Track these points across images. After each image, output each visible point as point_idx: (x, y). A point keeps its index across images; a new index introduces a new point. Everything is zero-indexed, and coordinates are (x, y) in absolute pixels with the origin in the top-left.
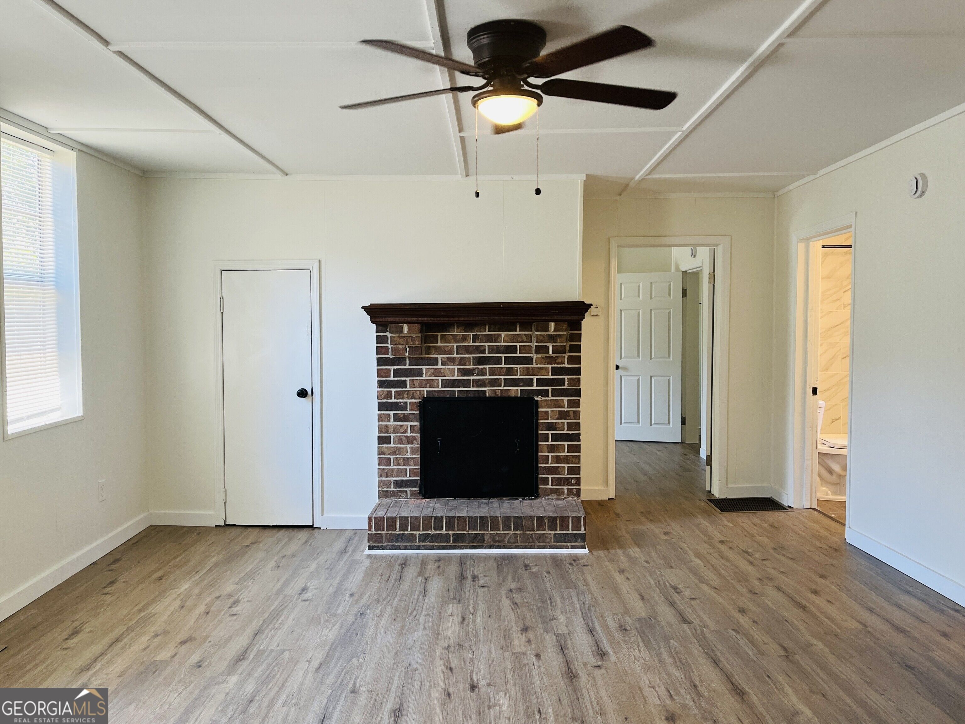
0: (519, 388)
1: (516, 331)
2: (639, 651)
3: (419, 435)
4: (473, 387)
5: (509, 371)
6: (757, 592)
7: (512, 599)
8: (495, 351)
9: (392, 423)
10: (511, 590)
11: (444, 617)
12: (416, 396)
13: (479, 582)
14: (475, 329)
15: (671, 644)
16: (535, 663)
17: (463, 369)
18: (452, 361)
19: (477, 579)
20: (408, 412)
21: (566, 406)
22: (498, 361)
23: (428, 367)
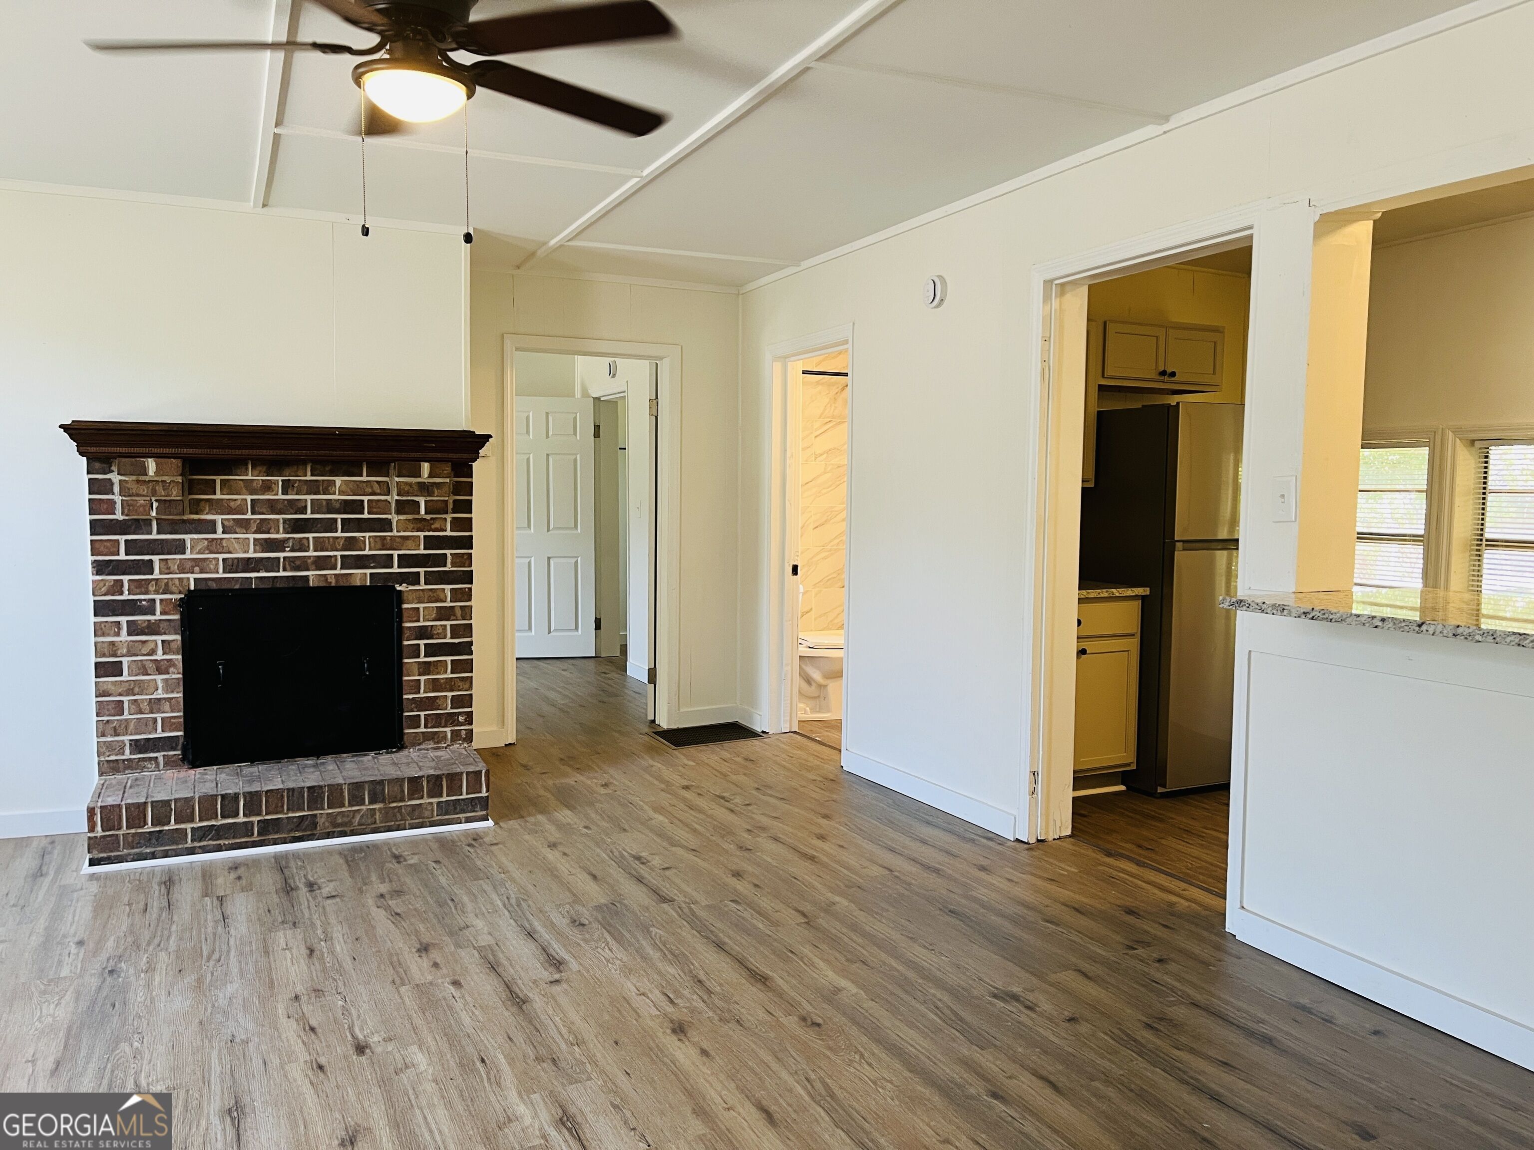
0: (368, 571)
1: (361, 475)
2: (611, 950)
3: (180, 657)
4: (284, 570)
5: (351, 544)
6: (750, 848)
7: (387, 908)
8: (325, 510)
9: (124, 637)
10: (382, 896)
11: (273, 955)
12: (174, 589)
13: (322, 891)
14: (287, 472)
15: (653, 933)
16: (455, 994)
17: (266, 540)
18: (244, 525)
19: (316, 887)
20: (158, 616)
21: (449, 599)
22: (330, 526)
23: (195, 536)
